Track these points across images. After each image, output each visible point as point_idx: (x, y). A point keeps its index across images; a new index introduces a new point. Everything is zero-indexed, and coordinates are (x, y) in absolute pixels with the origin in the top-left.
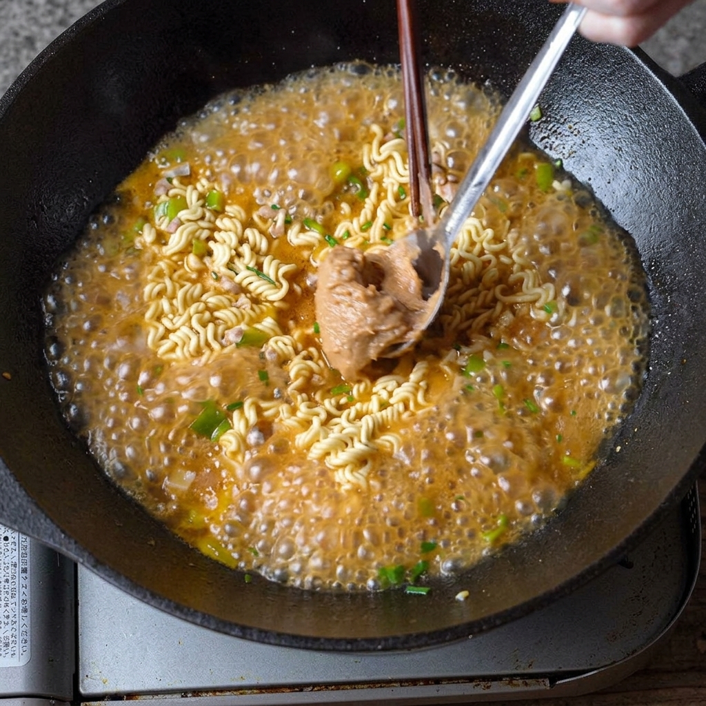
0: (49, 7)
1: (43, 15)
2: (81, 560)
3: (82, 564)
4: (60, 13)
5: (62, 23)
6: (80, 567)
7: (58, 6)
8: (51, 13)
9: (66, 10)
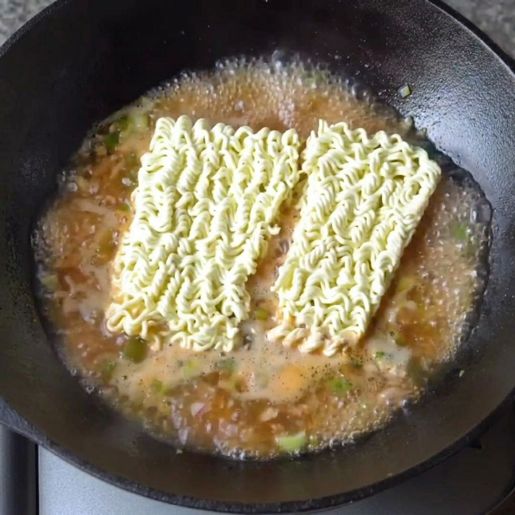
0: (11, 5)
1: (6, 12)
2: (41, 443)
3: (43, 445)
4: (20, 10)
5: (21, 18)
6: (40, 448)
7: (18, 5)
8: (12, 10)
9: (25, 8)
